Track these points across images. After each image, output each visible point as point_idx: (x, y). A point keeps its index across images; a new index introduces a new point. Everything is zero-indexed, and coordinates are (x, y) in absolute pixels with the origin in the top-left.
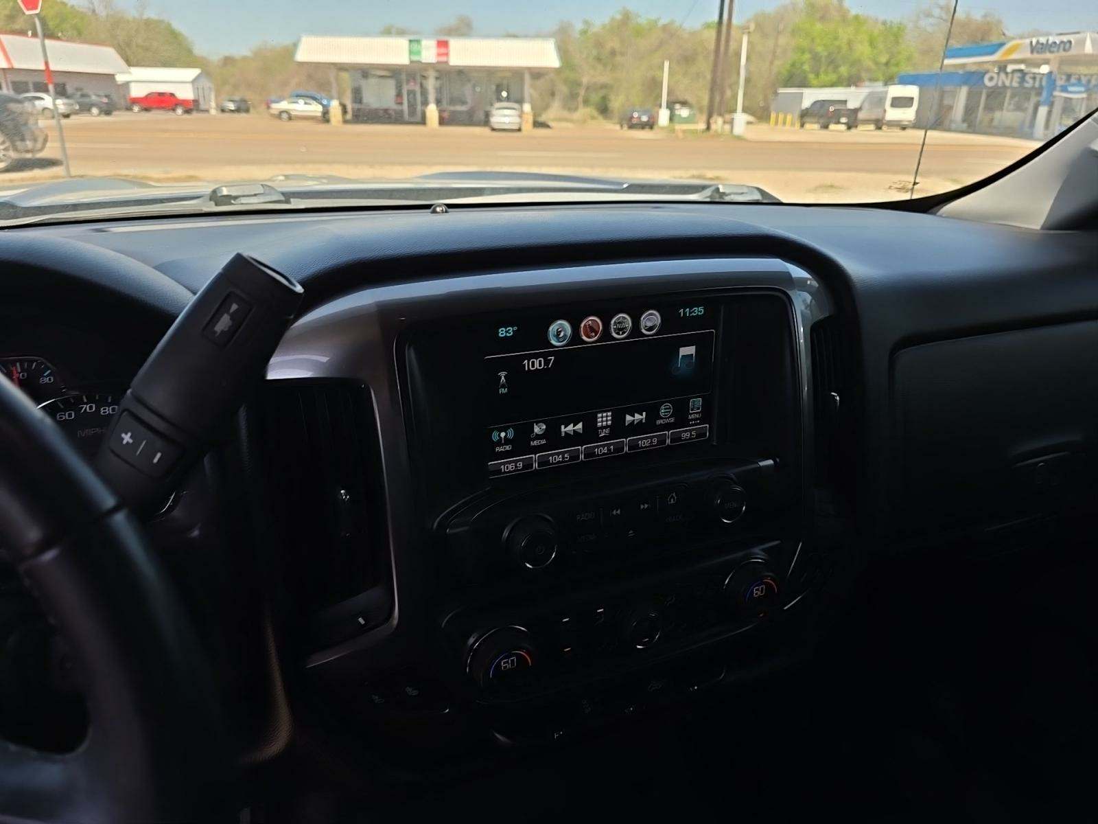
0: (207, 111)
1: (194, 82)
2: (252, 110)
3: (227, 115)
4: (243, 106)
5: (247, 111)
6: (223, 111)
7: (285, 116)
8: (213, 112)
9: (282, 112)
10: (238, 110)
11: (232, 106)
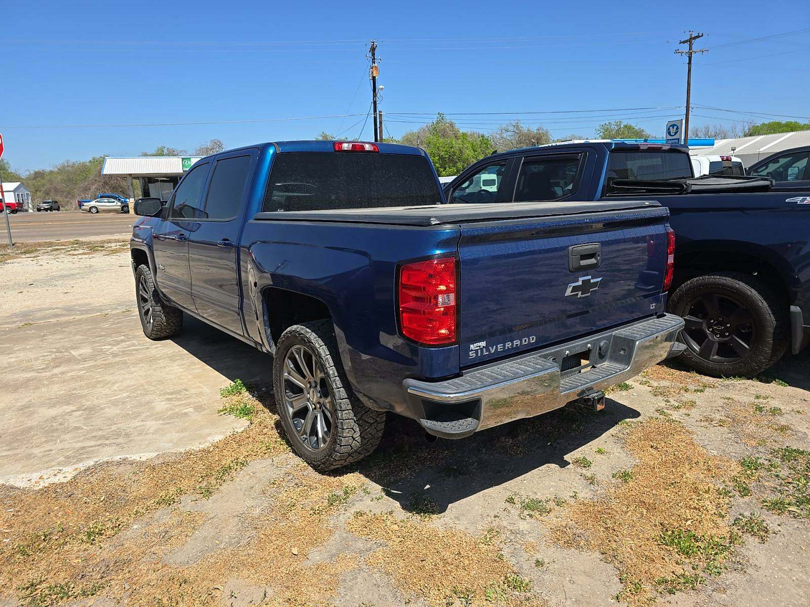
0: (27, 211)
1: (14, 191)
2: (61, 209)
3: (42, 212)
4: (55, 206)
5: (58, 209)
6: (39, 210)
7: (94, 210)
8: (31, 211)
9: (91, 208)
10: (51, 209)
11: (46, 206)
